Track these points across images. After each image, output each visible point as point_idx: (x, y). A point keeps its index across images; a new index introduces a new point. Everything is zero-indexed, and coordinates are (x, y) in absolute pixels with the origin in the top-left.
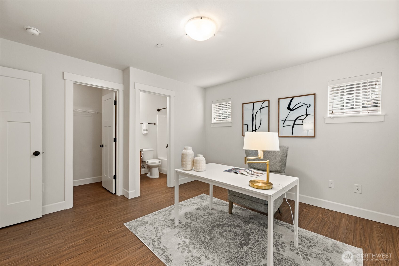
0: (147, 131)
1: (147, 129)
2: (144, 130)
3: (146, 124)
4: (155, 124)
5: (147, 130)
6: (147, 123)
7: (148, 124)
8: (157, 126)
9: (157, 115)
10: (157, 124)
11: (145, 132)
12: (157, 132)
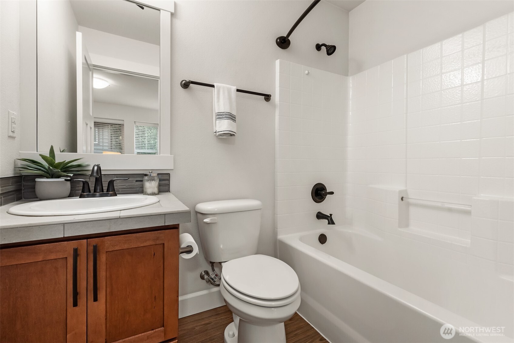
0: (230, 121)
1: (234, 113)
2: (220, 116)
3: (229, 91)
4: (267, 97)
5: (232, 117)
6: (234, 88)
7: (238, 90)
8: (274, 106)
9: (278, 62)
10: (276, 98)
11: (224, 126)
12: (277, 132)
